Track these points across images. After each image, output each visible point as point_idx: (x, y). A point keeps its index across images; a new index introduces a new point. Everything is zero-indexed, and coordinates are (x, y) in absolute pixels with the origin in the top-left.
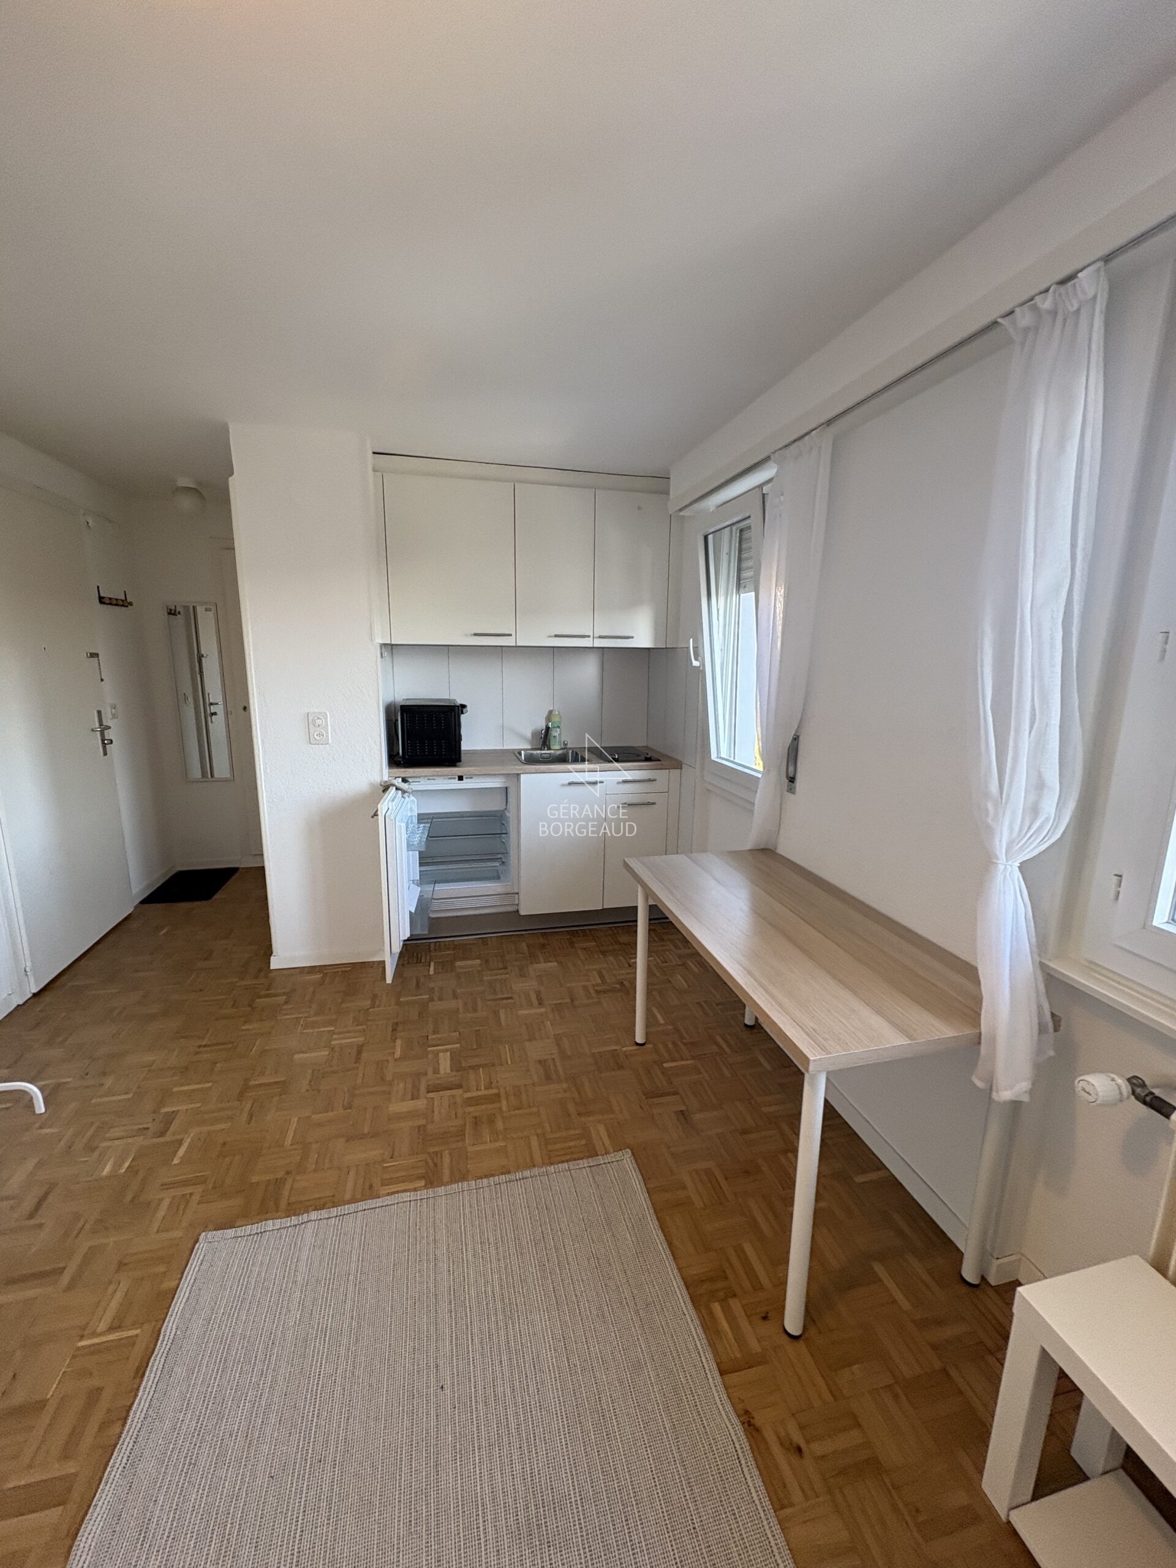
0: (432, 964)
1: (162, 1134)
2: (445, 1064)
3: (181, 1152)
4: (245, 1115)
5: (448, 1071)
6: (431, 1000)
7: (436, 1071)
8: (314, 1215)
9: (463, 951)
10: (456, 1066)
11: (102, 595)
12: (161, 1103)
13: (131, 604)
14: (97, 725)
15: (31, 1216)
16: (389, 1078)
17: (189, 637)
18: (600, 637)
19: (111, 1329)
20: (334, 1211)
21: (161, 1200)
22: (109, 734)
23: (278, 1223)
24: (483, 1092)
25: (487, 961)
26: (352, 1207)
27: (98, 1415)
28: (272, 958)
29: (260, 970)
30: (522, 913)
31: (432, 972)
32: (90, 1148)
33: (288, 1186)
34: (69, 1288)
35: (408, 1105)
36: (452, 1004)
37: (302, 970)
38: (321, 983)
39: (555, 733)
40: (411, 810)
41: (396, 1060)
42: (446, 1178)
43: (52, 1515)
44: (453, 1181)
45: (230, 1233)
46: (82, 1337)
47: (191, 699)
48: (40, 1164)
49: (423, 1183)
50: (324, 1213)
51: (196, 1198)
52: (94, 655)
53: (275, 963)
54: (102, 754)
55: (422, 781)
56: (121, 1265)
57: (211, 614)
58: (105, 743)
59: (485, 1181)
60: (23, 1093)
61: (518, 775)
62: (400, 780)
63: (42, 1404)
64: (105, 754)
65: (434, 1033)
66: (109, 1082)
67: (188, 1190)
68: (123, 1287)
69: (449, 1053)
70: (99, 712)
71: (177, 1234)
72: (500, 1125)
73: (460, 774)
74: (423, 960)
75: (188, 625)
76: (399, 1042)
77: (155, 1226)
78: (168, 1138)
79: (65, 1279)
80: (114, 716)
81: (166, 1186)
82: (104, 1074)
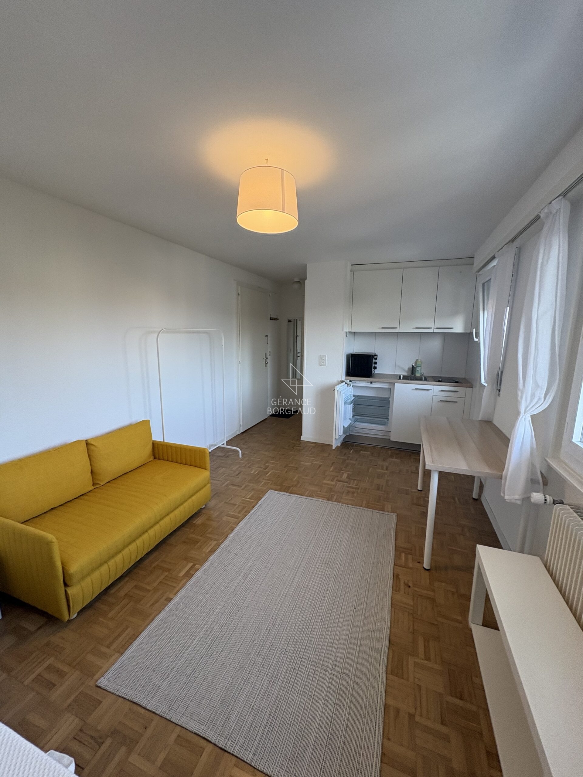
0: (352, 450)
1: (265, 469)
2: (345, 476)
3: (268, 474)
4: (285, 472)
5: (345, 478)
6: (348, 459)
7: (341, 477)
8: (296, 495)
9: (365, 448)
10: (348, 477)
11: (271, 317)
12: (266, 463)
13: (278, 319)
14: (265, 357)
15: (237, 475)
16: (326, 474)
17: (294, 330)
18: (437, 328)
19: (249, 499)
20: (301, 497)
21: (262, 482)
22: (268, 360)
23: (287, 494)
24: (354, 486)
25: (373, 453)
26: (306, 497)
27: (245, 510)
28: (302, 437)
29: (298, 440)
30: (391, 440)
31: (351, 452)
32: (249, 467)
33: (291, 489)
34: (243, 489)
35: (329, 482)
36: (354, 462)
37: (310, 442)
38: (314, 447)
39: (418, 369)
40: (351, 392)
41: (330, 471)
42: (334, 500)
43: (236, 520)
44: (335, 501)
45: (276, 492)
46: (244, 498)
47: (292, 351)
48: (239, 467)
49: (326, 499)
50: (299, 496)
51: (270, 483)
52: (267, 336)
53: (303, 438)
54: (265, 366)
55: (357, 382)
56: (252, 490)
57: (301, 321)
58: (267, 363)
59: (345, 505)
60: (238, 452)
61: (394, 383)
62: (349, 381)
63: (236, 505)
64: (266, 366)
65: (345, 468)
66: (255, 455)
67: (268, 481)
68: (252, 493)
69: (347, 474)
70: (266, 353)
71: (265, 488)
72: (355, 495)
73: (372, 381)
74: (350, 448)
75: (294, 325)
76: (333, 467)
77: (260, 485)
78: (266, 470)
79: (242, 487)
80: (270, 355)
81: (263, 479)
82: (254, 454)
